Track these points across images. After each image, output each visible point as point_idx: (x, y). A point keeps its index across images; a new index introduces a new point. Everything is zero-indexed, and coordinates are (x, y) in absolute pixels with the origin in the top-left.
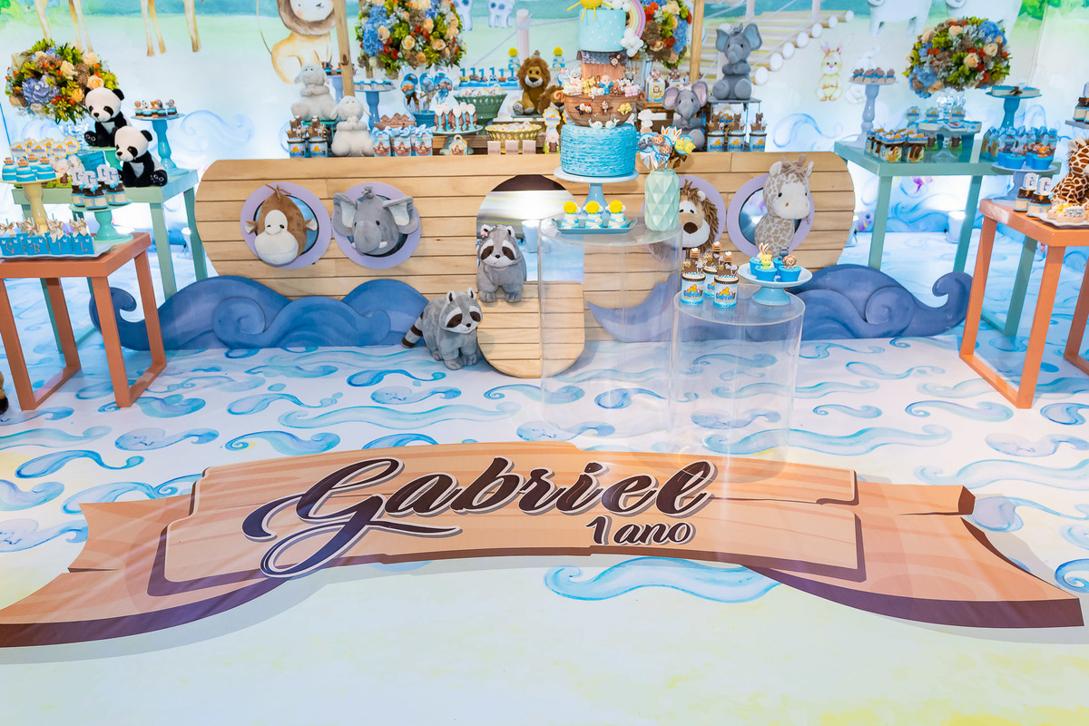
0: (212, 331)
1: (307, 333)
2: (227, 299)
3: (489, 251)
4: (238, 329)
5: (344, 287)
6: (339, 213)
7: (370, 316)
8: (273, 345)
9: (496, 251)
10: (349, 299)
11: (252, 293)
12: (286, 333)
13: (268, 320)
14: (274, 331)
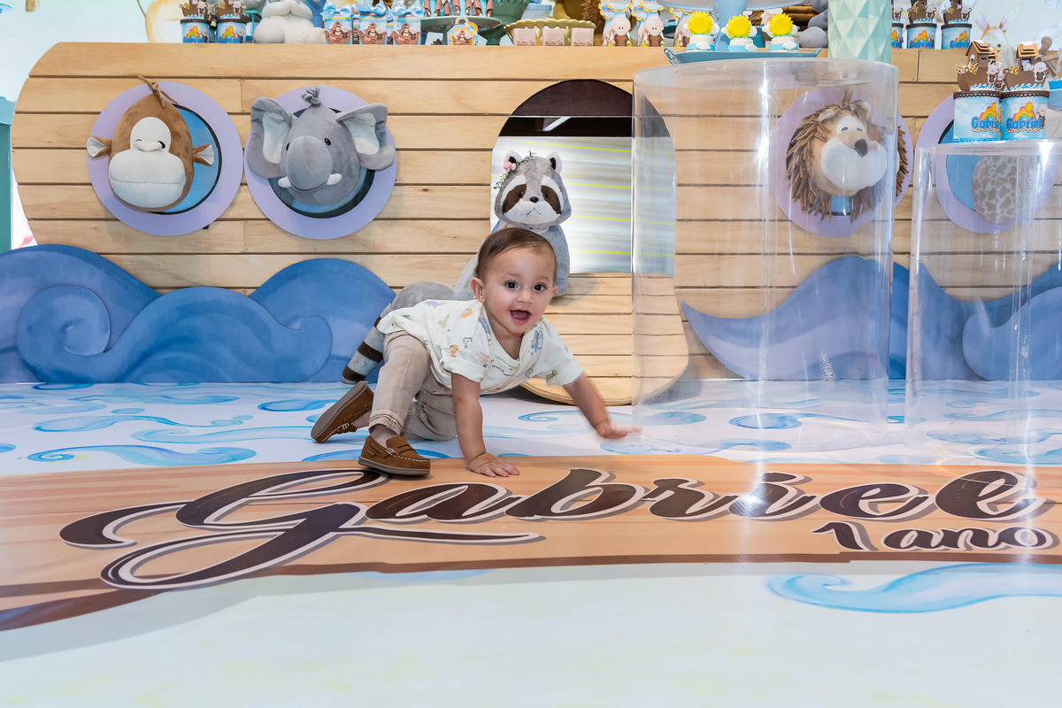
0: (15, 349)
1: (183, 355)
2: (46, 289)
3: (519, 193)
4: (60, 345)
5: (258, 272)
6: (258, 136)
7: (297, 325)
8: (121, 377)
9: (530, 193)
10: (262, 294)
11: (92, 278)
12: (146, 355)
13: (115, 329)
14: (124, 351)
